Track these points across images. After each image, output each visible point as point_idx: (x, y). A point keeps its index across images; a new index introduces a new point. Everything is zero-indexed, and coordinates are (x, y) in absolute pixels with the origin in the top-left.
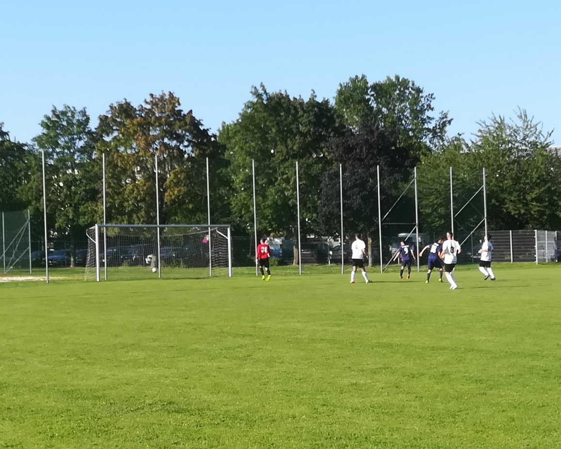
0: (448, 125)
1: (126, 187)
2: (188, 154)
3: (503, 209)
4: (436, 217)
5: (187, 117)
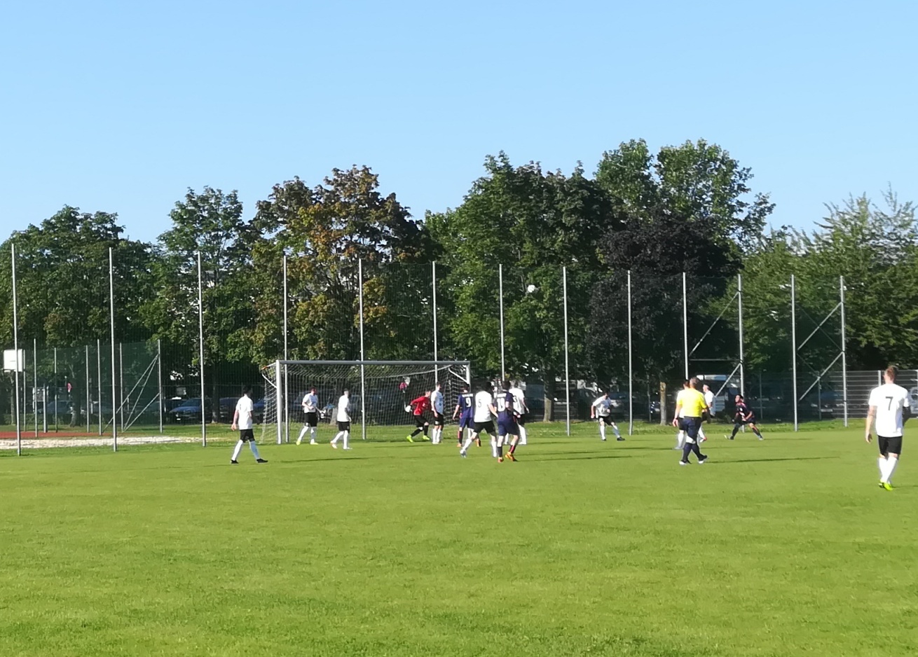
0: (768, 213)
1: (298, 306)
2: (387, 258)
3: (861, 338)
4: (756, 351)
5: (387, 203)
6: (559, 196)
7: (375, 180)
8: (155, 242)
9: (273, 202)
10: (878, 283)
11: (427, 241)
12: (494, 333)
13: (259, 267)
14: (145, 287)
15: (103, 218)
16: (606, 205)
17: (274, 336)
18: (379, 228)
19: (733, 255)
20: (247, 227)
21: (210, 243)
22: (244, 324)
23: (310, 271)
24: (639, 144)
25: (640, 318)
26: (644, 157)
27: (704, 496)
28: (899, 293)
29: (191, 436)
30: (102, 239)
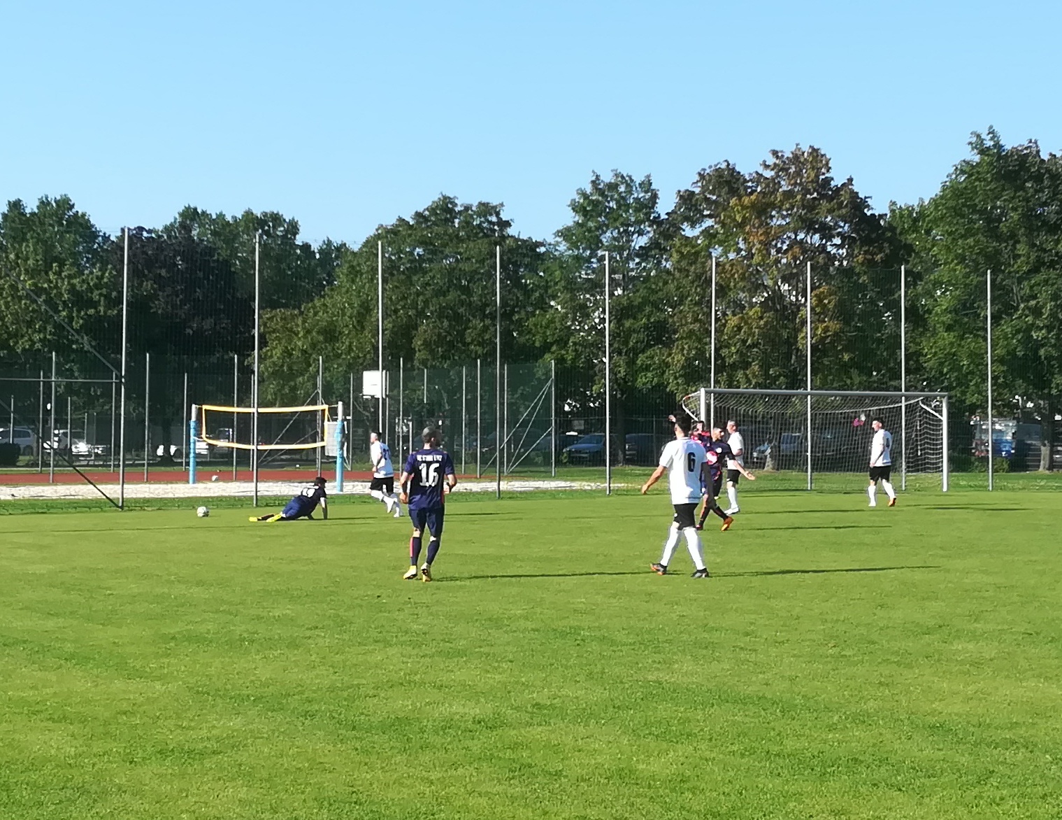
1: (726, 321)
2: (842, 261)
5: (842, 193)
8: (551, 239)
9: (697, 190)
11: (893, 239)
12: (978, 358)
13: (680, 271)
14: (537, 294)
15: (486, 209)
17: (696, 358)
18: (832, 224)
20: (664, 221)
21: (618, 241)
22: (658, 341)
29: (589, 480)
30: (486, 236)
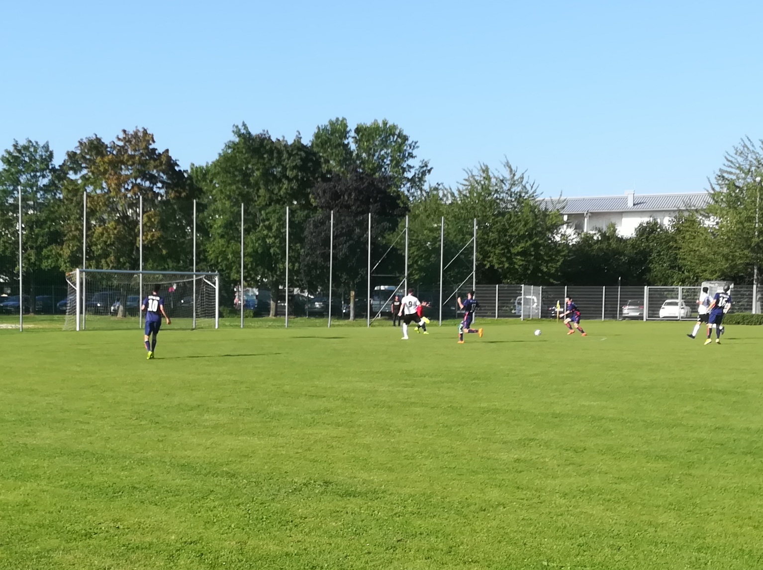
0: (427, 174)
2: (162, 196)
3: (486, 262)
4: (416, 270)
5: (162, 156)
6: (285, 155)
7: (153, 138)
9: (78, 152)
10: (499, 224)
11: (191, 185)
12: (237, 254)
13: (67, 200)
16: (318, 164)
17: (77, 251)
18: (156, 175)
19: (403, 202)
20: (57, 170)
21: (31, 181)
22: (55, 242)
23: (105, 205)
24: (342, 121)
25: (339, 245)
26: (345, 130)
27: (377, 373)
28: (512, 232)
29: (13, 323)
